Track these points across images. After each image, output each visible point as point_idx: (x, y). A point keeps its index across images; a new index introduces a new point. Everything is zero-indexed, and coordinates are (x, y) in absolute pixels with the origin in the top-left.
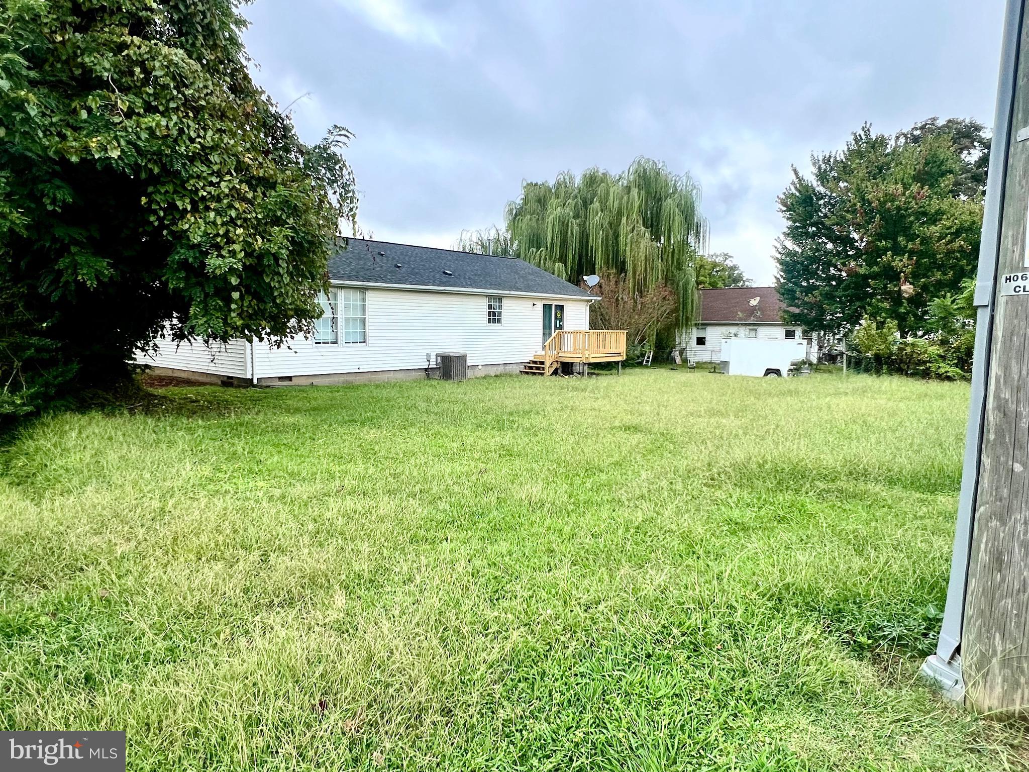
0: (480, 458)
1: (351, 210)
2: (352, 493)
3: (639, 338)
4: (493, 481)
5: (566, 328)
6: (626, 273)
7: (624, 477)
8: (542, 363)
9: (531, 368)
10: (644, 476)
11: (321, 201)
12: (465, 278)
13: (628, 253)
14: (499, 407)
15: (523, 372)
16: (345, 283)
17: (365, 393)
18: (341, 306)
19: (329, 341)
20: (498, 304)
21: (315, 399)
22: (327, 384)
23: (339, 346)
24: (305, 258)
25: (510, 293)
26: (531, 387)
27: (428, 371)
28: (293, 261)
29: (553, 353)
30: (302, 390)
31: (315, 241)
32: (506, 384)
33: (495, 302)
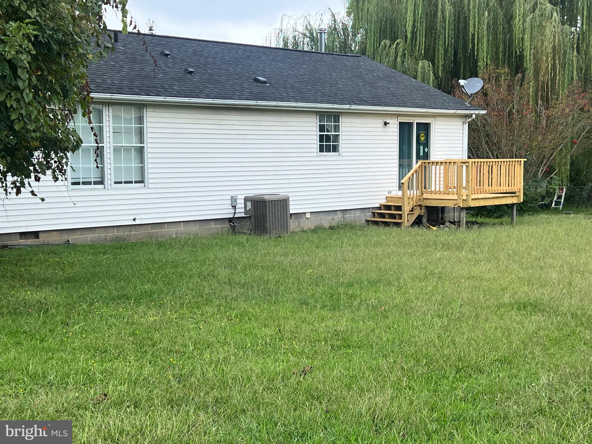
0: (303, 352)
2: (118, 404)
3: (543, 168)
4: (321, 386)
5: (433, 157)
6: (523, 72)
7: (515, 381)
8: (399, 208)
9: (382, 215)
10: (544, 380)
12: (285, 87)
13: (527, 44)
14: (334, 274)
15: (370, 222)
16: (113, 97)
17: (143, 256)
18: (108, 130)
19: (92, 180)
20: (333, 124)
21: (71, 264)
22: (90, 243)
23: (106, 187)
24: (54, 65)
25: (351, 107)
26: (381, 244)
27: (233, 222)
28: (37, 70)
29: (414, 193)
30: (52, 252)
31: (68, 42)
32: (346, 240)
33: (329, 121)
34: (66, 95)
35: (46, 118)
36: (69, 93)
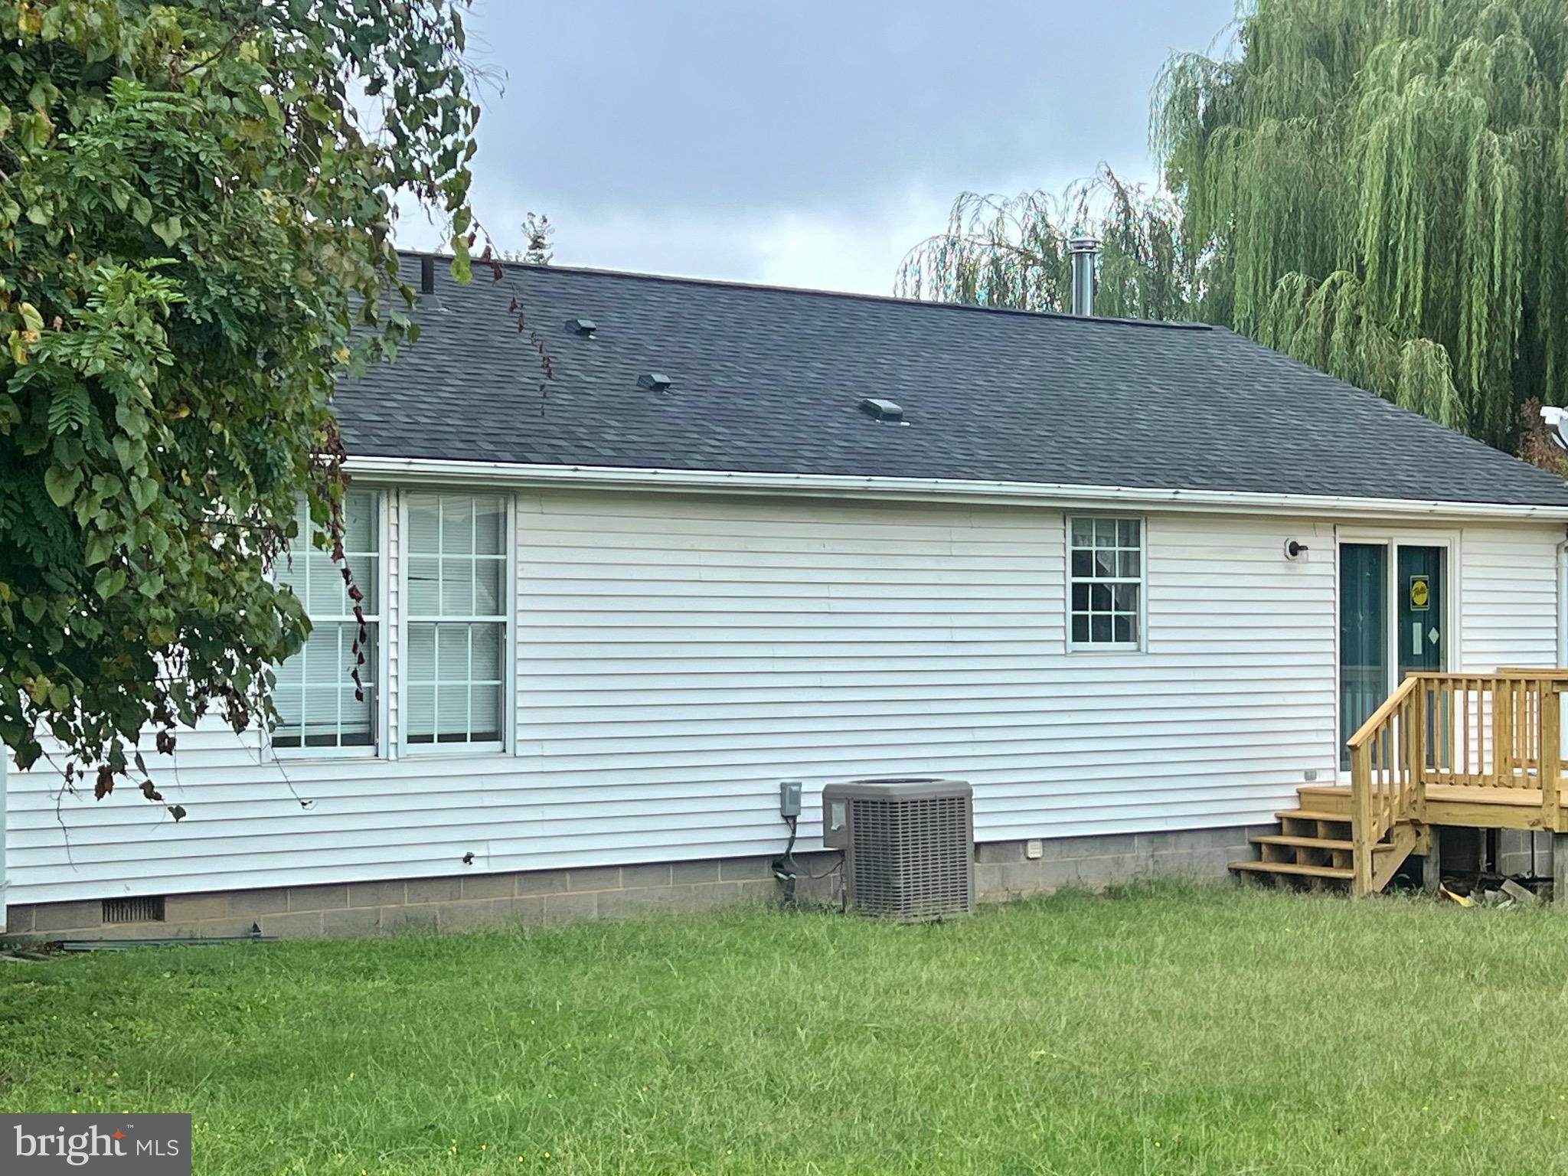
1: (448, 159)
5: (1462, 658)
8: (1342, 830)
9: (1286, 854)
11: (312, 129)
12: (961, 431)
14: (1120, 1066)
15: (1243, 875)
16: (412, 467)
17: (491, 985)
18: (393, 571)
19: (339, 731)
20: (1117, 549)
21: (261, 1011)
22: (323, 935)
23: (382, 755)
24: (230, 387)
25: (1178, 496)
26: (1279, 958)
27: (788, 868)
28: (178, 404)
29: (1392, 778)
30: (203, 967)
31: (276, 316)
32: (1160, 940)
33: (1104, 541)
34: (265, 481)
35: (200, 555)
36: (276, 474)
